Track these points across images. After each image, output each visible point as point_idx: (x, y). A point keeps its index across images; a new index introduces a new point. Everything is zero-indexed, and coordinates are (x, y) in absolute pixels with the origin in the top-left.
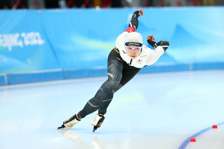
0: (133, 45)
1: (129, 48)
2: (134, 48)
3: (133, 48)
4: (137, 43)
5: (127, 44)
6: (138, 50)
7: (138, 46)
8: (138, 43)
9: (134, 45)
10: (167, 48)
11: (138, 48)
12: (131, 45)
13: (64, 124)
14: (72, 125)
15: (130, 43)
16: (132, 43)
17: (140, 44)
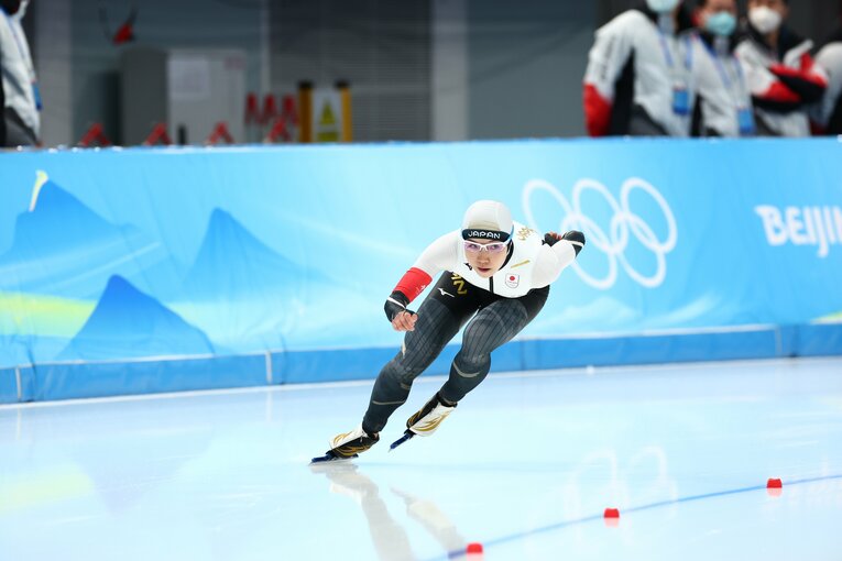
0: (482, 237)
1: (470, 246)
2: (485, 246)
3: (482, 246)
4: (493, 232)
5: (466, 235)
6: (497, 250)
7: (496, 239)
8: (497, 233)
9: (485, 237)
10: (580, 248)
11: (496, 246)
12: (476, 237)
13: (408, 426)
14: (433, 425)
15: (473, 230)
16: (480, 231)
17: (502, 233)
